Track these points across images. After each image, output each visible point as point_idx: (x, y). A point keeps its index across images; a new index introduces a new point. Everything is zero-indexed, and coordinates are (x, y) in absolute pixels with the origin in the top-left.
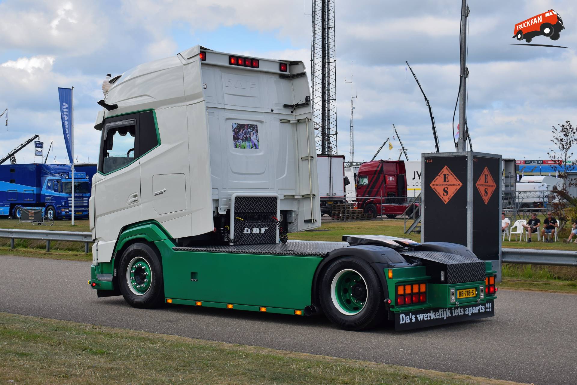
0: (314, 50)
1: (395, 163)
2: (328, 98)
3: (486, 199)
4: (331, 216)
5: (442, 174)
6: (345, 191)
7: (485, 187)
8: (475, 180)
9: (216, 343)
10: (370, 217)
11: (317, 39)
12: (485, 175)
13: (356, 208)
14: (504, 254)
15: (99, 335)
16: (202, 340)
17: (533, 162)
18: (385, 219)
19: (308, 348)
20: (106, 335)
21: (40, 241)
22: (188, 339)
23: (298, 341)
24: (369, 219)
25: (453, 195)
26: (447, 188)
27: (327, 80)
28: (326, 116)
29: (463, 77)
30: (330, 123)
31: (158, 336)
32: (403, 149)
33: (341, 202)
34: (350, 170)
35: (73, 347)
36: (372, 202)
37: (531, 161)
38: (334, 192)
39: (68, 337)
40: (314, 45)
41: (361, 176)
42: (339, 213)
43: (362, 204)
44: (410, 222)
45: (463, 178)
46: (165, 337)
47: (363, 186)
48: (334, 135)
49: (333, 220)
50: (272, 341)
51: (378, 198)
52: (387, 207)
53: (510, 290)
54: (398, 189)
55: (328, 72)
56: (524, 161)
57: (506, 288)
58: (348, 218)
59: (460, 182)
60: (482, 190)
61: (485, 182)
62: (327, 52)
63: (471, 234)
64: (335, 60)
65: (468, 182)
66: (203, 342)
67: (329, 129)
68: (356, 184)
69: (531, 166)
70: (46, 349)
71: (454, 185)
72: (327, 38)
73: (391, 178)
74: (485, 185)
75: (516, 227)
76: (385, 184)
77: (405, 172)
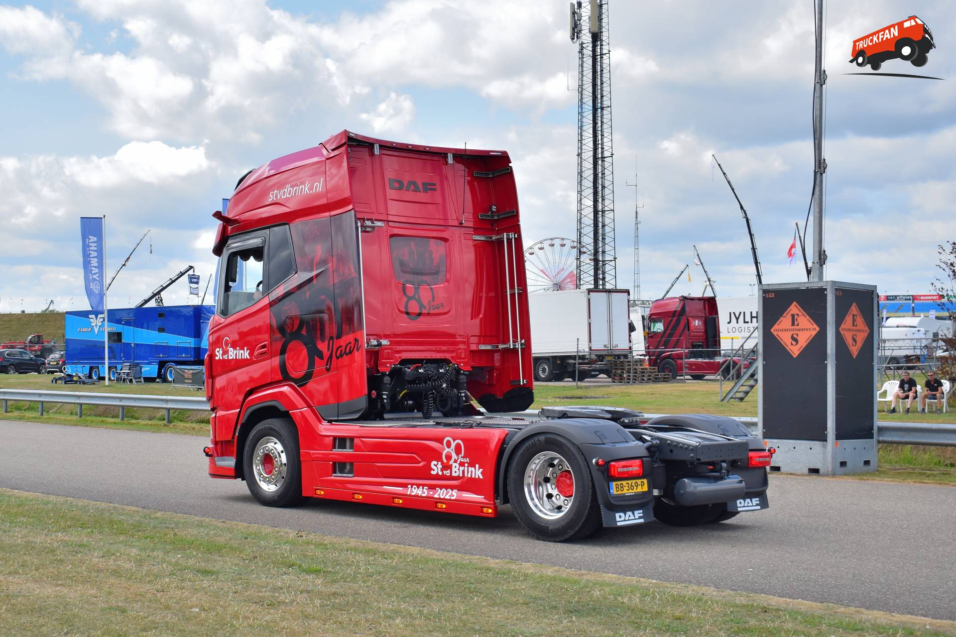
0: (581, 140)
1: (703, 301)
2: (602, 209)
3: (855, 350)
4: (610, 377)
5: (790, 314)
6: (630, 342)
7: (852, 333)
8: (839, 321)
9: (477, 559)
10: (668, 378)
11: (585, 124)
12: (853, 315)
13: (647, 365)
14: (881, 429)
15: (308, 546)
16: (456, 554)
17: (898, 298)
18: (689, 381)
19: (612, 567)
20: (318, 545)
21: (202, 412)
22: (435, 552)
23: (596, 556)
24: (665, 380)
25: (805, 344)
26: (797, 335)
27: (600, 182)
28: (600, 235)
29: (819, 173)
30: (605, 244)
31: (392, 548)
32: (709, 280)
33: (626, 356)
34: (636, 310)
35: (274, 563)
36: (669, 357)
37: (896, 296)
38: (615, 343)
39: (265, 549)
40: (581, 133)
41: (653, 319)
42: (623, 373)
43: (656, 360)
44: (728, 385)
45: (820, 320)
46: (402, 548)
47: (655, 333)
48: (611, 261)
49: (614, 382)
50: (557, 555)
51: (678, 351)
52: (691, 364)
53: (893, 483)
54: (707, 338)
55: (602, 171)
56: (885, 296)
57: (886, 480)
58: (635, 380)
59: (815, 326)
60: (848, 337)
61: (853, 325)
62: (600, 142)
63: (833, 401)
64: (612, 154)
65: (828, 326)
66: (457, 557)
67: (603, 252)
68: (644, 330)
69: (896, 304)
70: (237, 565)
71: (807, 330)
72: (599, 122)
73: (697, 321)
74: (853, 330)
75: (885, 392)
76: (689, 330)
77: (717, 313)
